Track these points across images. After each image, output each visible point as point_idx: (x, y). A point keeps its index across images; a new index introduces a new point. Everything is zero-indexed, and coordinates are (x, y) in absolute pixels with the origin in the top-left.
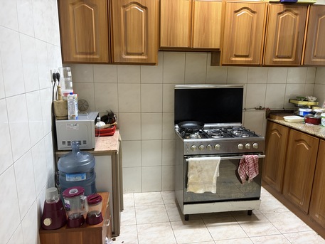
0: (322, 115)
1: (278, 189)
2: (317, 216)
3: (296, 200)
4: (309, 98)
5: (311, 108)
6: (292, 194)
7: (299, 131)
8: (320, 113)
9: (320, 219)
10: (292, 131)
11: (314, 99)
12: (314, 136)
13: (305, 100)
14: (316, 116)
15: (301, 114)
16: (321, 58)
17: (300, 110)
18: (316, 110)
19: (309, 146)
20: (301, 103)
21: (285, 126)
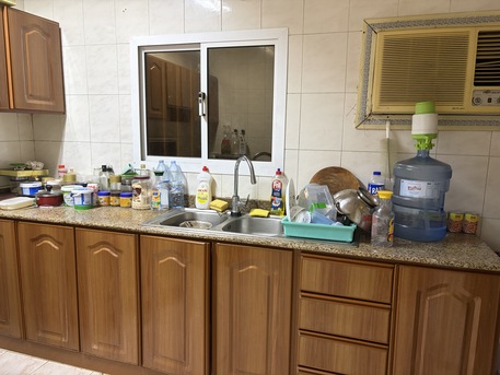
0: (63, 189)
1: (17, 334)
2: (95, 347)
3: (54, 339)
4: (33, 164)
5: (40, 180)
6: (45, 332)
7: (36, 221)
8: (58, 187)
9: (101, 348)
10: (21, 225)
11: (41, 165)
12: (64, 224)
13: (26, 169)
14: (52, 192)
15: (27, 192)
16: (40, 99)
17: (24, 185)
18: (50, 182)
19: (59, 243)
20: (22, 174)
21: (6, 218)
